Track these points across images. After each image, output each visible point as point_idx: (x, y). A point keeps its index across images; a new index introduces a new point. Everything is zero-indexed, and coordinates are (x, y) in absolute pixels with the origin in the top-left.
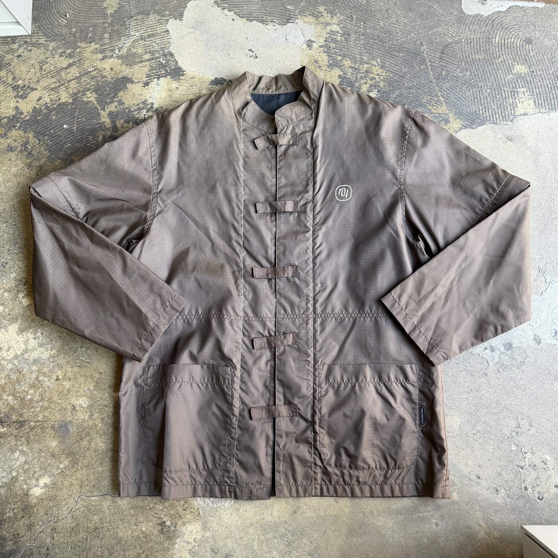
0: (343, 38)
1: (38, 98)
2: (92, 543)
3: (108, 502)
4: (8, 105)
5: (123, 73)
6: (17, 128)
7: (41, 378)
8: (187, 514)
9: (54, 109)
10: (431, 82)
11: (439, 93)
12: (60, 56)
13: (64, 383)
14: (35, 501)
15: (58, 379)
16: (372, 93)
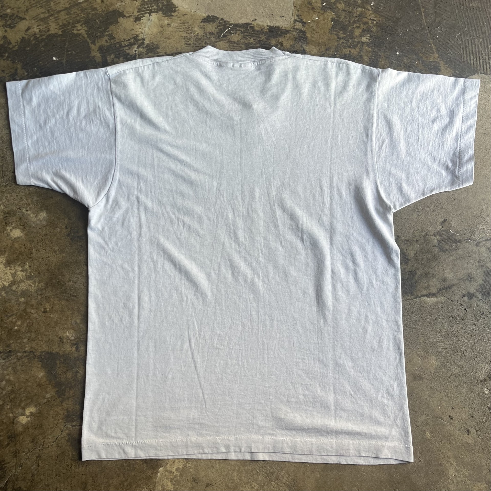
1: (26, 28)
2: (77, 470)
5: (113, 7)
6: (5, 58)
7: (29, 310)
9: (43, 40)
10: (424, 29)
11: (431, 41)
13: (51, 316)
14: (20, 429)
15: (45, 312)
16: (365, 38)
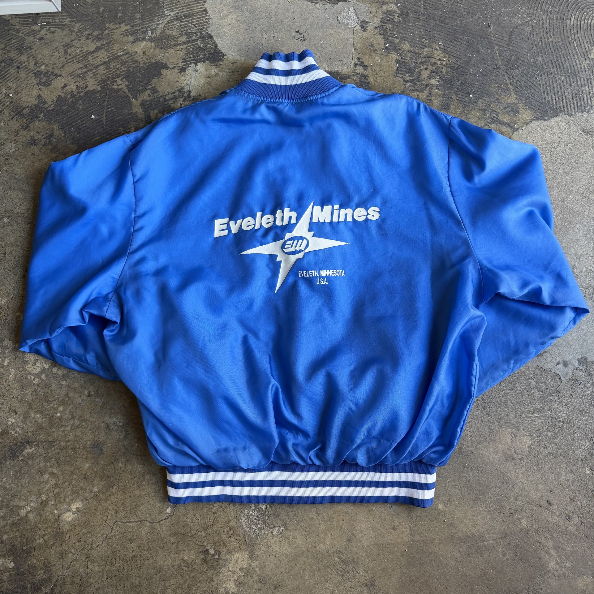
0: (401, 19)
1: (62, 85)
2: (130, 572)
3: (146, 528)
4: (30, 93)
5: (156, 58)
6: (40, 119)
7: (71, 395)
8: (231, 542)
9: (81, 98)
10: (499, 68)
11: (508, 81)
12: (86, 38)
13: (97, 400)
14: (67, 527)
15: (89, 396)
16: (434, 80)
